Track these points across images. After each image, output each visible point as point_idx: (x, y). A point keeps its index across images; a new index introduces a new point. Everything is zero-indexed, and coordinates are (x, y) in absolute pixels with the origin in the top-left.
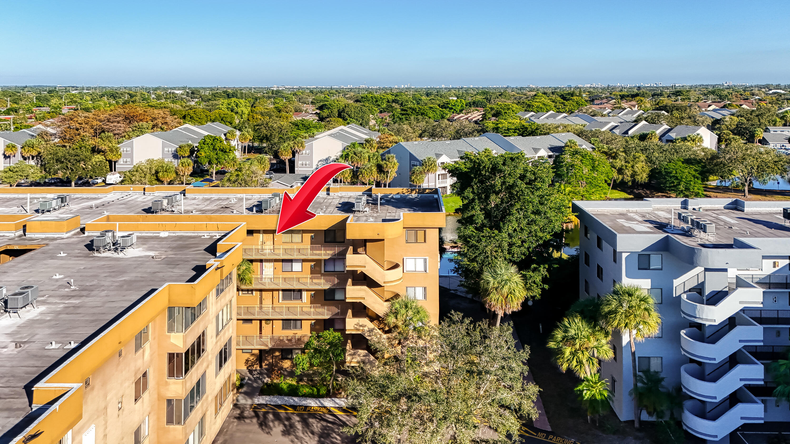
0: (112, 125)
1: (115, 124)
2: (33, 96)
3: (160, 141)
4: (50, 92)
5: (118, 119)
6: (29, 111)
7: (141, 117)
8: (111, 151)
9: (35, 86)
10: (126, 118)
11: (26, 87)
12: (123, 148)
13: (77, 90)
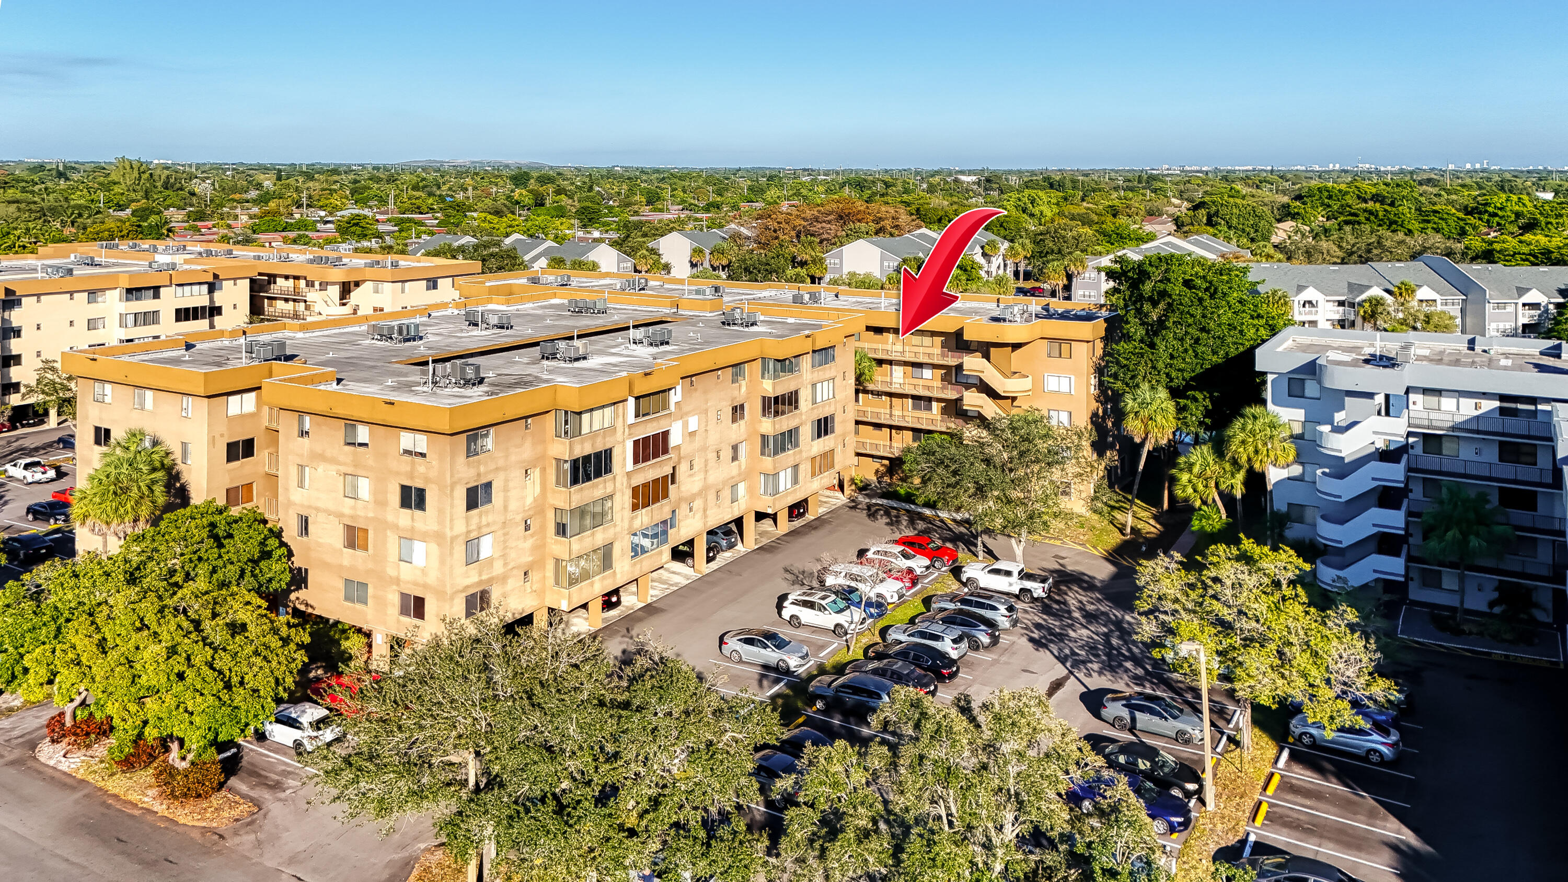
0: (819, 226)
1: (824, 225)
2: (745, 184)
3: (877, 251)
4: (771, 178)
5: (829, 218)
6: (735, 207)
7: (859, 217)
8: (814, 262)
9: (753, 169)
10: (841, 217)
11: (740, 170)
12: (830, 260)
13: (810, 175)
